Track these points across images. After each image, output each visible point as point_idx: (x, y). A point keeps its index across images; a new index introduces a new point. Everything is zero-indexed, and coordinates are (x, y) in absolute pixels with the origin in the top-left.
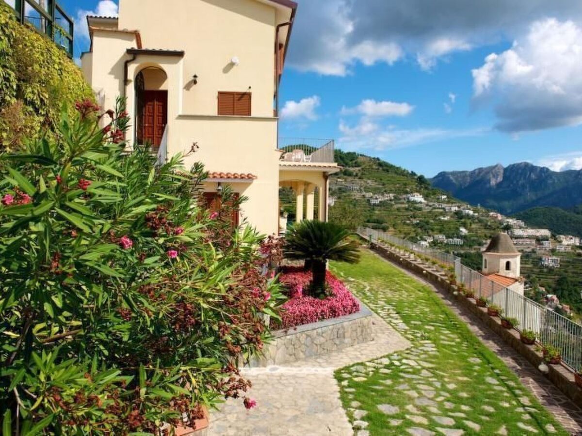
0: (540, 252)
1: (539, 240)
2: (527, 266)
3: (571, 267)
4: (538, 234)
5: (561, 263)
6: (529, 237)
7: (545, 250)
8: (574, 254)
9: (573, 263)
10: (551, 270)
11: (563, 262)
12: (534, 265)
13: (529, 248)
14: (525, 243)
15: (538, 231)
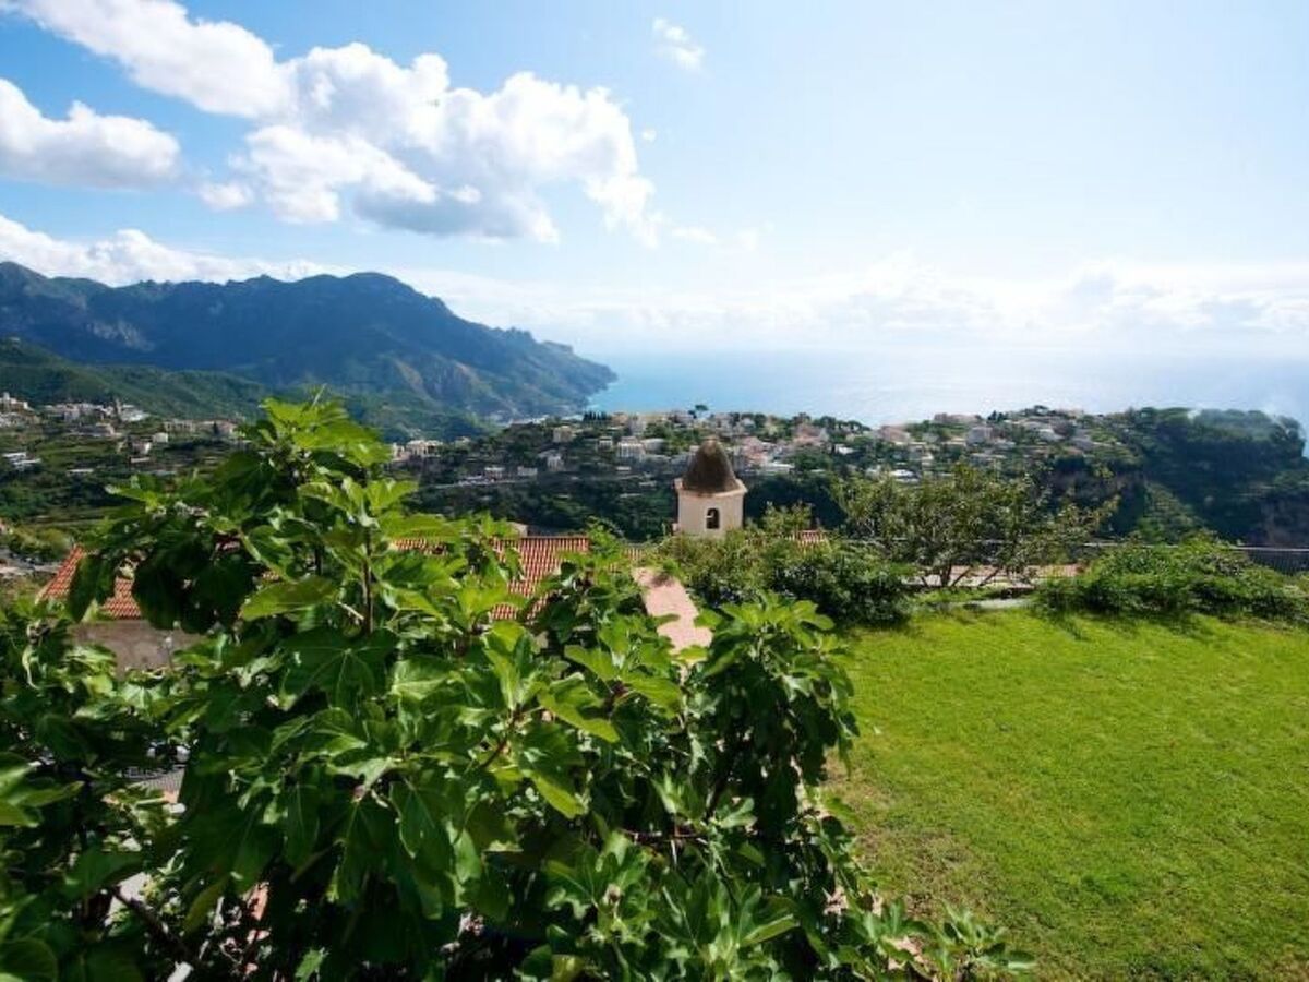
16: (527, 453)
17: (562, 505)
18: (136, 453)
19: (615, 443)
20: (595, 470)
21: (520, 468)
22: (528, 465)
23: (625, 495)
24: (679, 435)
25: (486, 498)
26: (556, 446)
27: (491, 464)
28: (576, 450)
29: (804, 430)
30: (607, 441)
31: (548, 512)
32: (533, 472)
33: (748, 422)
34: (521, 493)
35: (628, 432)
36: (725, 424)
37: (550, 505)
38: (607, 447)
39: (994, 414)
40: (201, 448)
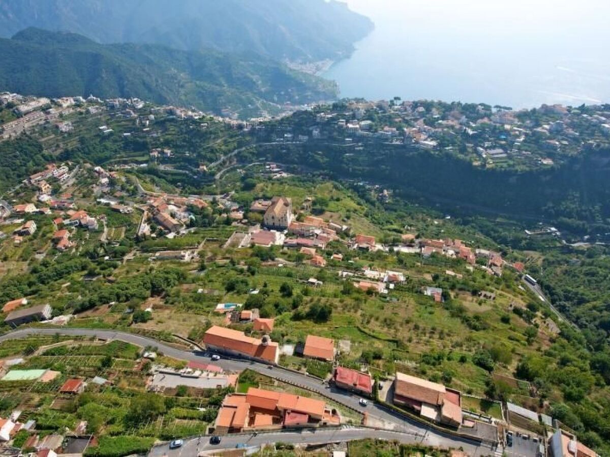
0: (52, 120)
1: (45, 109)
2: (51, 137)
3: (81, 126)
4: (40, 104)
5: (74, 125)
6: (35, 110)
7: (55, 118)
8: (76, 113)
9: (82, 121)
10: (70, 134)
11: (75, 123)
12: (56, 135)
13: (41, 120)
14: (36, 117)
15: (39, 102)
16: (304, 128)
17: (318, 157)
18: (144, 126)
19: (346, 124)
20: (334, 139)
21: (300, 136)
22: (304, 134)
23: (347, 154)
24: (380, 119)
25: (284, 151)
26: (318, 124)
27: (287, 132)
28: (327, 128)
29: (453, 116)
30: (342, 122)
31: (311, 161)
32: (306, 138)
33: (421, 109)
34: (299, 148)
35: (354, 117)
36: (409, 109)
37: (313, 157)
38: (342, 126)
39: (584, 105)
40: (167, 123)
